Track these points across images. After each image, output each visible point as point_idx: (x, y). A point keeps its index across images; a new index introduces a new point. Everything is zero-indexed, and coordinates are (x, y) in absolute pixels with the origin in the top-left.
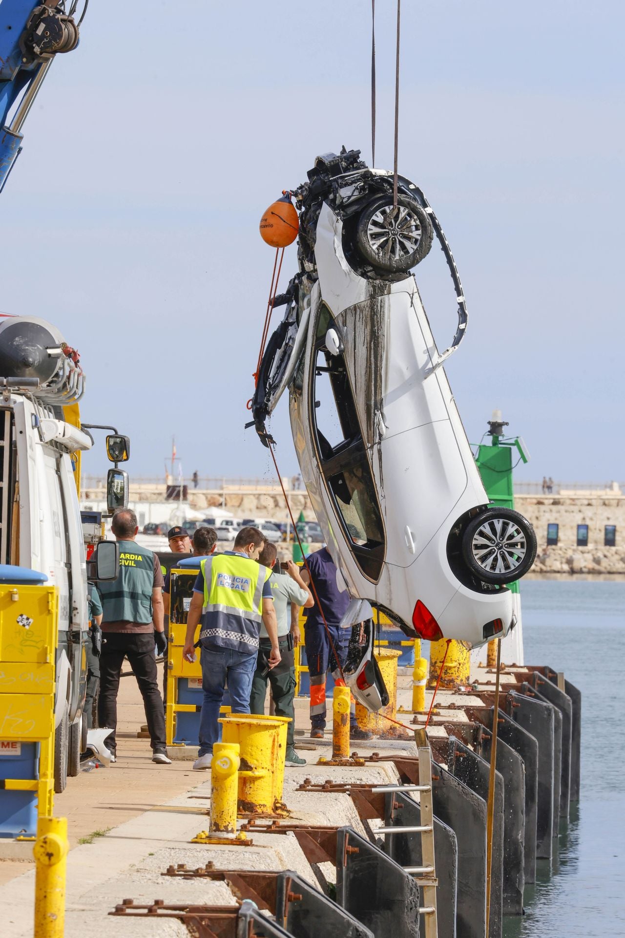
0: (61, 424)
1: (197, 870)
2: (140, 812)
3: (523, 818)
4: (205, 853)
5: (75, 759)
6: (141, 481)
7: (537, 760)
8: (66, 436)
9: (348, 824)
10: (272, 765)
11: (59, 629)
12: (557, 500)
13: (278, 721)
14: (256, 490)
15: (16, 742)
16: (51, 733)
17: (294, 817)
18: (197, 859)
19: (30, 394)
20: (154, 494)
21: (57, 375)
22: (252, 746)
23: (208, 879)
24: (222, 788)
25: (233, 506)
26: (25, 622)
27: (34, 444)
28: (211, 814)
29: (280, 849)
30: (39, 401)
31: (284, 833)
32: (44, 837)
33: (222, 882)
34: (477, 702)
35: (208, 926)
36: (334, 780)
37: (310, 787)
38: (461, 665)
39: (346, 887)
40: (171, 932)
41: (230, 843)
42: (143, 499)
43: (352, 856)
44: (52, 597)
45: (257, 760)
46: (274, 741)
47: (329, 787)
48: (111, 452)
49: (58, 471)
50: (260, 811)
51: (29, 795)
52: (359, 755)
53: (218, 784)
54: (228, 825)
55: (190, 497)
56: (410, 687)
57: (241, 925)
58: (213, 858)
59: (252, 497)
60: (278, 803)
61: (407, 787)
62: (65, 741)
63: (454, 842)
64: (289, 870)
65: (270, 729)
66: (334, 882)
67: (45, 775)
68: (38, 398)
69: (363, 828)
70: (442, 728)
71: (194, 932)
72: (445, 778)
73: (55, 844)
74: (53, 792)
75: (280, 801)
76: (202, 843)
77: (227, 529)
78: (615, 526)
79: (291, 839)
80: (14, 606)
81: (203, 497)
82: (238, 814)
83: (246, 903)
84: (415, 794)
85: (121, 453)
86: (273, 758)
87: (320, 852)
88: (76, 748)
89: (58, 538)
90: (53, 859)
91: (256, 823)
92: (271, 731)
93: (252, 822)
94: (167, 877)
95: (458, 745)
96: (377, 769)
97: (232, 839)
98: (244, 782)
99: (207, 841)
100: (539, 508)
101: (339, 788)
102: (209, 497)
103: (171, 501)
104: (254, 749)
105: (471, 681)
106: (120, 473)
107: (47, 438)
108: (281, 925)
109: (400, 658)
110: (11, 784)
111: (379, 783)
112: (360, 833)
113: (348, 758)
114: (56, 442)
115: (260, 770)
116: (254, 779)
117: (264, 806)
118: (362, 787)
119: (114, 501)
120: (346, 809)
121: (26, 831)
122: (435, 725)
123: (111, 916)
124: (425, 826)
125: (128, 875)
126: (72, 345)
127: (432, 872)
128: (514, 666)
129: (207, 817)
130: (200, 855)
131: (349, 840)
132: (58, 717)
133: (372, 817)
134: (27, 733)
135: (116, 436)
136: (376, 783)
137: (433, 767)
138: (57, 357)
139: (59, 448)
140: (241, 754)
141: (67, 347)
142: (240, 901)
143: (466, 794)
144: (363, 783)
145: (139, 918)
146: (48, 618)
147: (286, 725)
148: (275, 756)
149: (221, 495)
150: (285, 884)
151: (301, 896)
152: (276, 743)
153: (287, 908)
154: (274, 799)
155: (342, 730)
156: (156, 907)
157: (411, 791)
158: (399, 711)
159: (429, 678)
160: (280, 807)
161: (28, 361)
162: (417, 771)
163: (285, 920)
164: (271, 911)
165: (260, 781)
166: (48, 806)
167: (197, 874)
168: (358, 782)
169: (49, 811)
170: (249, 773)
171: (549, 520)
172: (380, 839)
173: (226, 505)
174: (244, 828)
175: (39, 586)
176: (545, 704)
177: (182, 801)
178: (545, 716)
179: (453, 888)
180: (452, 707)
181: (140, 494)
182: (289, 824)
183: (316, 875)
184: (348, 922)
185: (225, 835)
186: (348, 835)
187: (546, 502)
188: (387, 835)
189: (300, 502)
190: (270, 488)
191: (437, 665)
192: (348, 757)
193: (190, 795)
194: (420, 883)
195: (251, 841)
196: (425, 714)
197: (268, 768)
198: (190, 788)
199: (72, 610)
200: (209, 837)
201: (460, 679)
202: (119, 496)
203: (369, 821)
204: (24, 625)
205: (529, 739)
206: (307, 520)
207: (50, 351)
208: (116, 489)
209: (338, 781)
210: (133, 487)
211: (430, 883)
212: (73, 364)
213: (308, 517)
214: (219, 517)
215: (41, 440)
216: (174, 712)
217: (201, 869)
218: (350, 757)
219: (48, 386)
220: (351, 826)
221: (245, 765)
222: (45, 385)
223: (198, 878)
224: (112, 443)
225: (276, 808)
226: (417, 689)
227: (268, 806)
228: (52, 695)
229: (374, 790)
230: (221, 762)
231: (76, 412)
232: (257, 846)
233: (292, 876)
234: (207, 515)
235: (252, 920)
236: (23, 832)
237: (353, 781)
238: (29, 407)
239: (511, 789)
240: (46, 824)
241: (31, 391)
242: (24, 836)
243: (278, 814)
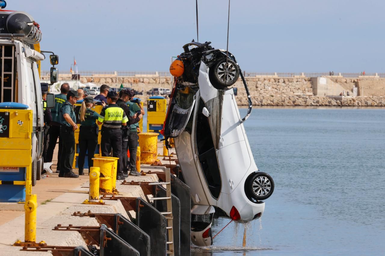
0: (33, 51)
1: (85, 214)
2: (64, 193)
4: (88, 208)
5: (39, 173)
6: (63, 73)
8: (35, 55)
9: (140, 196)
11: (33, 126)
13: (114, 159)
14: (105, 76)
15: (17, 167)
16: (30, 164)
17: (120, 194)
18: (84, 209)
19: (21, 40)
20: (68, 77)
21: (31, 33)
23: (88, 217)
24: (93, 184)
25: (97, 82)
26: (20, 123)
27: (23, 58)
28: (90, 193)
29: (115, 206)
30: (25, 42)
31: (116, 200)
32: (28, 201)
33: (94, 218)
35: (89, 234)
36: (134, 181)
37: (126, 183)
39: (140, 220)
40: (76, 236)
41: (97, 203)
42: (63, 79)
43: (141, 208)
44: (30, 114)
45: (106, 173)
48: (52, 61)
49: (32, 68)
50: (107, 192)
51: (22, 187)
52: (144, 172)
53: (92, 182)
54: (96, 197)
55: (81, 79)
56: (162, 147)
57: (101, 233)
58: (90, 209)
59: (103, 79)
60: (114, 189)
61: (161, 183)
62: (35, 167)
63: (179, 203)
64: (118, 213)
66: (135, 218)
67: (28, 179)
68: (24, 41)
69: (145, 198)
70: (174, 162)
71: (84, 236)
72: (175, 180)
73: (32, 204)
74: (31, 186)
76: (86, 204)
77: (94, 91)
78: (237, 88)
79: (119, 202)
80: (16, 117)
81: (85, 79)
82: (99, 193)
83: (103, 225)
84: (164, 185)
85: (55, 61)
86: (112, 173)
87: (130, 207)
88: (39, 170)
89: (32, 93)
90: (31, 209)
92: (111, 163)
93: (105, 196)
94: (74, 216)
96: (150, 176)
98: (102, 182)
101: (137, 184)
102: (88, 78)
103: (74, 80)
104: (105, 169)
106: (55, 69)
107: (28, 56)
108: (116, 233)
109: (158, 136)
110: (16, 183)
112: (144, 200)
114: (31, 58)
115: (107, 177)
116: (105, 180)
117: (109, 190)
119: (53, 79)
120: (139, 191)
121: (21, 200)
122: (171, 160)
123: (53, 231)
124: (168, 197)
125: (59, 216)
126: (37, 22)
127: (171, 214)
129: (88, 194)
130: (86, 208)
131: (140, 202)
132: (33, 158)
134: (22, 164)
135: (53, 55)
136: (150, 181)
137: (171, 176)
138: (31, 26)
139: (32, 59)
140: (100, 171)
141: (35, 23)
142: (100, 225)
143: (183, 185)
144: (145, 182)
145: (63, 231)
146: (29, 122)
147: (117, 161)
149: (92, 78)
150: (117, 219)
151: (123, 223)
152: (113, 167)
153: (118, 227)
156: (69, 227)
157: (163, 184)
158: (158, 155)
160: (115, 191)
161: (20, 28)
162: (165, 177)
163: (117, 231)
164: (112, 228)
165: (107, 181)
166: (29, 191)
167: (84, 215)
168: (144, 181)
169: (30, 192)
170: (103, 178)
172: (151, 202)
173: (94, 81)
174: (102, 198)
175: (25, 110)
177: (79, 188)
179: (179, 220)
181: (62, 77)
182: (118, 196)
183: (128, 215)
184: (140, 232)
185: (95, 201)
186: (140, 200)
188: (154, 200)
189: (121, 80)
190: (110, 75)
193: (82, 186)
194: (167, 218)
195: (105, 203)
196: (168, 156)
197: (110, 176)
198: (81, 184)
199: (38, 119)
200: (89, 202)
202: (55, 77)
203: (148, 195)
204: (20, 124)
206: (124, 87)
207: (29, 24)
208: (54, 75)
209: (136, 181)
210: (60, 75)
211: (170, 218)
212: (37, 29)
213: (124, 86)
214: (92, 86)
215: (26, 57)
216: (76, 156)
217: (86, 213)
219: (28, 37)
220: (141, 197)
221: (102, 175)
222: (27, 36)
223: (85, 217)
224: (52, 58)
225: (113, 191)
228: (31, 150)
229: (149, 184)
230: (93, 174)
231: (39, 47)
232: (106, 205)
233: (120, 215)
234: (87, 85)
235: (105, 231)
236: (20, 200)
237: (141, 181)
238: (21, 45)
240: (29, 197)
241: (22, 39)
242: (21, 201)
243: (114, 193)
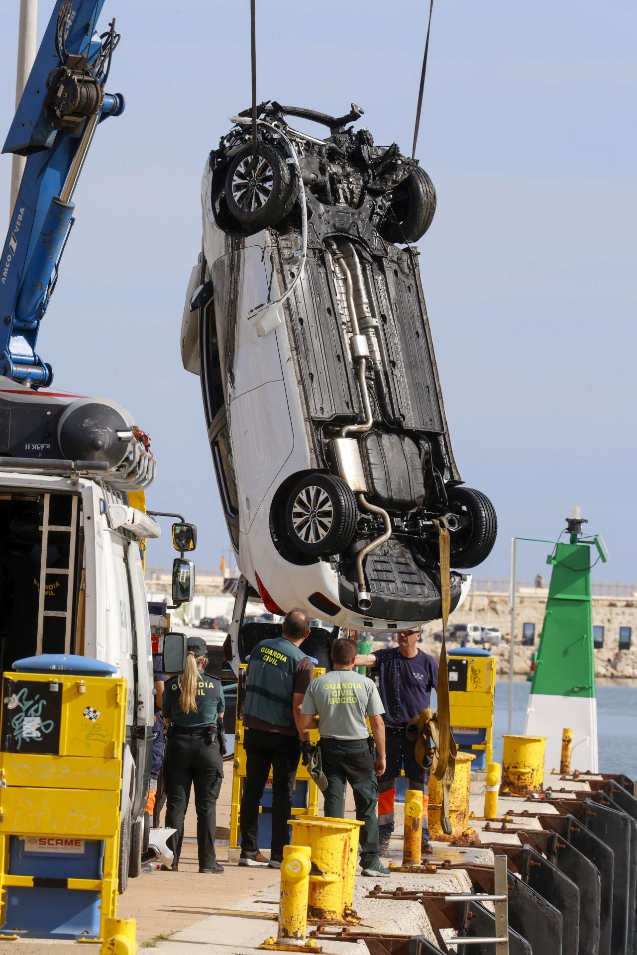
0: (130, 511)
2: (205, 916)
3: (597, 931)
5: (136, 859)
6: (205, 573)
7: (613, 872)
8: (135, 523)
9: (419, 933)
10: (343, 870)
11: (126, 724)
12: (630, 603)
13: (350, 824)
15: (80, 840)
16: (117, 831)
17: (365, 925)
19: (98, 478)
20: (211, 587)
21: (127, 459)
22: (322, 850)
24: (292, 893)
26: (92, 715)
27: (101, 530)
28: (280, 920)
30: (108, 485)
31: (355, 941)
32: (111, 938)
34: (550, 810)
36: (405, 888)
37: (380, 894)
38: (535, 771)
41: (299, 949)
42: (200, 591)
44: (121, 690)
45: (327, 865)
46: (345, 845)
47: (399, 895)
48: (178, 540)
49: (126, 560)
50: (329, 917)
51: (92, 896)
52: (430, 862)
53: (287, 888)
54: (297, 931)
56: (483, 792)
60: (348, 909)
61: (478, 897)
62: (128, 841)
63: (529, 953)
65: (341, 833)
67: (109, 875)
68: (107, 483)
69: (435, 938)
70: (515, 836)
72: (520, 888)
73: (123, 946)
74: (117, 892)
75: (350, 908)
76: (269, 949)
79: (361, 948)
80: (81, 698)
82: (308, 921)
84: (488, 902)
85: (188, 542)
86: (344, 863)
88: (137, 848)
89: (124, 629)
91: (325, 930)
92: (342, 834)
93: (322, 929)
95: (533, 854)
96: (450, 877)
97: (301, 946)
98: (314, 887)
99: (275, 947)
100: (611, 610)
101: (411, 896)
103: (229, 594)
104: (325, 852)
105: (545, 788)
106: (186, 563)
107: (116, 524)
109: (473, 762)
110: (74, 883)
111: (452, 892)
112: (433, 943)
113: (419, 865)
114: (124, 529)
115: (330, 874)
116: (324, 884)
117: (334, 912)
118: (434, 895)
119: (179, 592)
120: (418, 918)
121: (88, 933)
122: (508, 833)
124: (500, 937)
126: (144, 429)
128: (588, 773)
129: (273, 923)
131: (422, 949)
132: (122, 815)
133: (444, 927)
134: (93, 831)
135: (183, 524)
136: (448, 891)
137: (508, 876)
138: (128, 440)
139: (127, 535)
140: (312, 859)
141: (138, 431)
143: (541, 906)
144: (435, 891)
146: (116, 711)
147: (358, 829)
148: (346, 861)
152: (347, 847)
154: (344, 905)
155: (414, 836)
157: (484, 900)
158: (470, 817)
159: (501, 783)
160: (350, 914)
161: (97, 444)
162: (493, 880)
165: (330, 886)
166: (111, 907)
168: (430, 890)
169: (113, 912)
170: (319, 878)
171: (621, 623)
172: (452, 949)
174: (313, 935)
175: (107, 677)
176: (621, 814)
177: (247, 905)
178: (621, 826)
180: (525, 814)
182: (359, 931)
185: (294, 942)
186: (421, 944)
187: (618, 604)
188: (460, 946)
191: (509, 770)
192: (420, 863)
193: (255, 899)
195: (321, 948)
196: (497, 820)
197: (338, 873)
198: (255, 892)
199: (137, 704)
200: (277, 944)
201: (533, 785)
202: (185, 586)
203: (441, 930)
204: (91, 718)
205: (605, 850)
207: (120, 434)
208: (182, 579)
209: (409, 888)
212: (143, 448)
215: (109, 527)
218: (422, 864)
219: (117, 470)
220: (424, 935)
221: (315, 870)
222: (114, 469)
224: (178, 531)
225: (346, 915)
226: (489, 795)
227: (337, 912)
228: (119, 791)
229: (447, 898)
230: (291, 865)
231: (141, 499)
232: (327, 954)
236: (86, 934)
237: (424, 889)
238: (98, 492)
239: (586, 901)
240: (113, 926)
241: (100, 475)
242: (86, 937)
243: (348, 921)
